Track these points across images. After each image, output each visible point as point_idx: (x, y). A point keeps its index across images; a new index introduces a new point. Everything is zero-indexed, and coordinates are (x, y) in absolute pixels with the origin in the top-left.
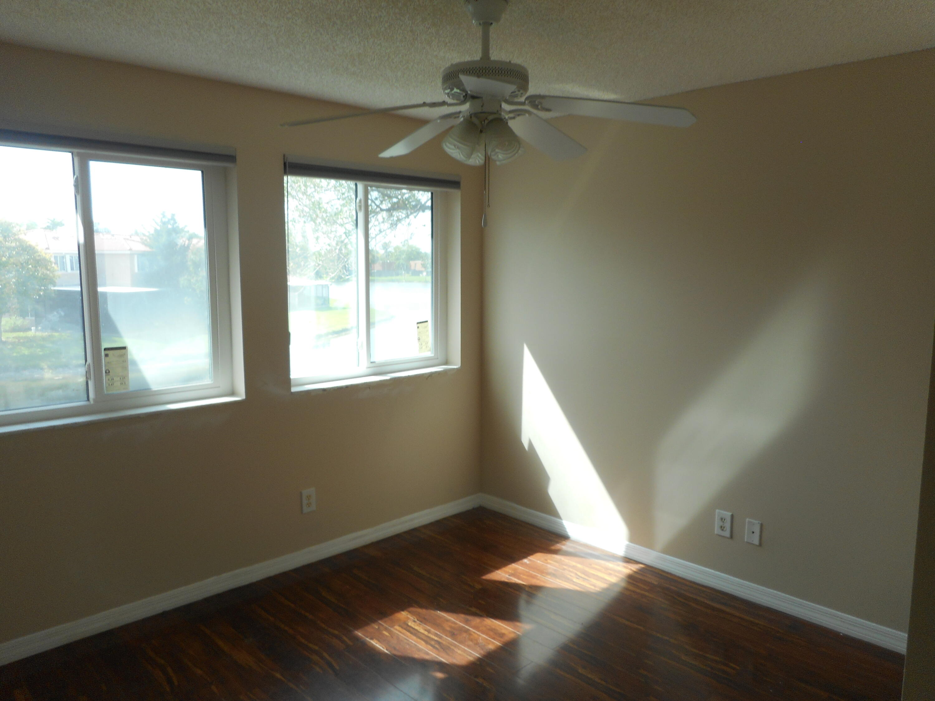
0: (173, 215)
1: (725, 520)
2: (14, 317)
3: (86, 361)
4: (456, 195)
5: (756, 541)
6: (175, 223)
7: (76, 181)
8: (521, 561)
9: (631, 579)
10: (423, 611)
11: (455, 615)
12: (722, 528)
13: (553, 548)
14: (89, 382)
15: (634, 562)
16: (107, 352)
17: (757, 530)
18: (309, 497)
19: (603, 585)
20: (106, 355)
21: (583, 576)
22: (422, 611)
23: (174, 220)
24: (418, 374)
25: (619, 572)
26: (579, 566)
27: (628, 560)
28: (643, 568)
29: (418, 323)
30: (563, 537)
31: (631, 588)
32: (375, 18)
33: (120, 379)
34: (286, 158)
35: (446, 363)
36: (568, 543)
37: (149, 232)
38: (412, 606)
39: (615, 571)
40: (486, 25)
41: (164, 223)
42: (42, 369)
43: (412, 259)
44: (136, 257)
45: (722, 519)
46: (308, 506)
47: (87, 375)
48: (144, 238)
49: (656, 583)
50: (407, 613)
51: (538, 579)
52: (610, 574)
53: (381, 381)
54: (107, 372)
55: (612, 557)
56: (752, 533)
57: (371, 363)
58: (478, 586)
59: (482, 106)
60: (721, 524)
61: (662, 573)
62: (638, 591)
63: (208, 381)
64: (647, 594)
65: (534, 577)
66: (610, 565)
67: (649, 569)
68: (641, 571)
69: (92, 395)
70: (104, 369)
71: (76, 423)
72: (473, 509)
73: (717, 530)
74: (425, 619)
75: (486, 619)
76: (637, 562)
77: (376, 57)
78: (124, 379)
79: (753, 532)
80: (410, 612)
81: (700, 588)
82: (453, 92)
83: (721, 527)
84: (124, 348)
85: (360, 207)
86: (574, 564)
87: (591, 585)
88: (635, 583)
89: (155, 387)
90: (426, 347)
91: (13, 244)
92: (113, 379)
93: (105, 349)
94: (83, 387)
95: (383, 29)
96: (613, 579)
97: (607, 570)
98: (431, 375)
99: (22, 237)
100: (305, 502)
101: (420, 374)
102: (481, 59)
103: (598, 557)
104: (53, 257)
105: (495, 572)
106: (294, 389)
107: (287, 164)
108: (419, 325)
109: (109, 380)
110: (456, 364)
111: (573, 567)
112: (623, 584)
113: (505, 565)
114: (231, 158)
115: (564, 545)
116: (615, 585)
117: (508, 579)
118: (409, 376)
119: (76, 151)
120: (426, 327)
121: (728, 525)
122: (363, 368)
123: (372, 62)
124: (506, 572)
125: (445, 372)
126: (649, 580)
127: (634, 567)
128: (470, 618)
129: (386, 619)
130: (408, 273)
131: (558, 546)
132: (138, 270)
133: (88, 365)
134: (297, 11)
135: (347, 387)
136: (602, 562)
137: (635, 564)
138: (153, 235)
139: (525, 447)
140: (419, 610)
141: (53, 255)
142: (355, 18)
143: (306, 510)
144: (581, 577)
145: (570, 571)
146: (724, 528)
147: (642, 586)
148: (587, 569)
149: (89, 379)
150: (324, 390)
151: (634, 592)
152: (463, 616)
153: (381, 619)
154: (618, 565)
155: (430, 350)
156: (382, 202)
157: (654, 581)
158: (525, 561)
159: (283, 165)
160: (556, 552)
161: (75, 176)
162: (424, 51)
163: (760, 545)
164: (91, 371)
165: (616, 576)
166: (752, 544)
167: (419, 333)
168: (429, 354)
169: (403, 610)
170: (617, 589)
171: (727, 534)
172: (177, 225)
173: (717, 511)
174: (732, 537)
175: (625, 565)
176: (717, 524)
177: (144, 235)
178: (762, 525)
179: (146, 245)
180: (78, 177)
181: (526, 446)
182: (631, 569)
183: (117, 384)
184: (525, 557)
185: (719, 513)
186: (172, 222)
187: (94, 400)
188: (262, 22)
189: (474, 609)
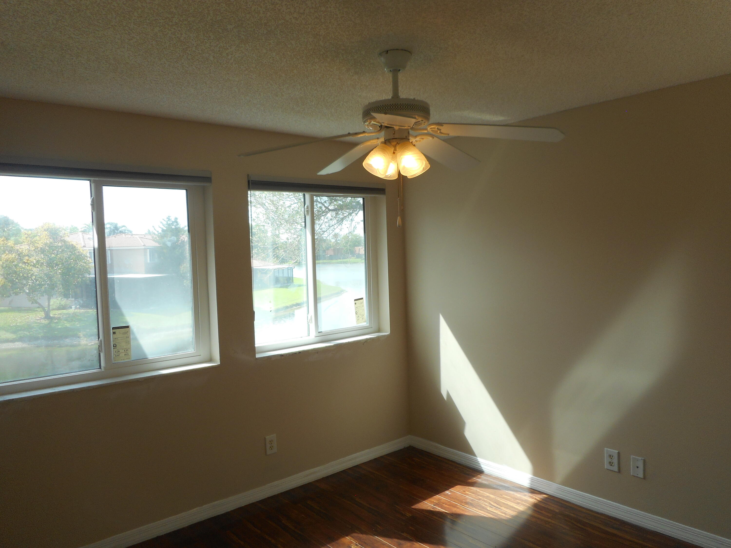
0: (176, 219)
1: (612, 456)
2: (60, 299)
3: (99, 338)
4: (383, 199)
5: (641, 475)
6: (178, 224)
7: (93, 201)
8: (443, 493)
9: (537, 507)
10: (364, 536)
11: (390, 540)
12: (611, 464)
13: (470, 481)
14: (101, 353)
15: (538, 492)
16: (114, 330)
17: (641, 464)
18: (271, 441)
19: (514, 513)
20: (114, 333)
21: (495, 505)
22: (362, 535)
23: (177, 222)
24: (356, 341)
25: (526, 501)
26: (492, 496)
27: (533, 491)
28: (546, 498)
29: (355, 300)
30: (479, 472)
31: (536, 515)
32: (310, 70)
33: (125, 351)
34: (249, 177)
35: (379, 331)
36: (483, 477)
37: (158, 232)
38: (355, 532)
39: (522, 500)
40: (395, 71)
41: (169, 225)
42: (79, 337)
43: (357, 246)
44: (148, 250)
45: (610, 456)
46: (270, 449)
47: (100, 348)
48: (155, 236)
49: (557, 511)
50: (350, 538)
51: (458, 508)
52: (518, 503)
53: (326, 347)
54: (115, 346)
55: (520, 488)
56: (636, 467)
57: (319, 332)
58: (409, 515)
59: (394, 134)
60: (610, 460)
61: (562, 502)
62: (543, 518)
63: (191, 351)
64: (550, 520)
65: (455, 506)
66: (518, 495)
67: (551, 499)
68: (545, 500)
69: (103, 364)
70: (112, 344)
71: (89, 387)
72: (405, 448)
73: (607, 466)
74: (365, 543)
75: (415, 543)
76: (541, 493)
77: (314, 99)
78: (127, 351)
79: (638, 467)
80: (353, 537)
81: (596, 515)
82: (371, 124)
83: (610, 462)
84: (128, 327)
85: (308, 211)
86: (488, 494)
87: (502, 513)
88: (540, 511)
89: (150, 357)
90: (363, 319)
91: (60, 244)
92: (119, 351)
93: (113, 328)
94: (96, 358)
95: (317, 78)
96: (521, 508)
97: (515, 499)
98: (366, 341)
99: (67, 239)
100: (268, 446)
101: (358, 340)
102: (392, 98)
103: (507, 488)
104: (89, 253)
105: (422, 503)
106: (258, 356)
107: (250, 181)
108: (356, 302)
109: (116, 352)
110: (387, 331)
111: (487, 497)
112: (530, 512)
113: (431, 496)
114: (208, 179)
115: (479, 478)
116: (522, 512)
117: (433, 508)
118: (349, 342)
119: (92, 179)
120: (362, 303)
121: (615, 461)
122: (313, 337)
123: (311, 103)
124: (431, 502)
125: (378, 338)
126: (552, 508)
127: (539, 497)
128: (402, 542)
129: (333, 543)
130: (353, 256)
131: (475, 479)
132: (150, 260)
133: (100, 341)
134: (252, 69)
135: (300, 353)
136: (512, 493)
137: (539, 494)
138: (160, 233)
139: (444, 398)
140: (361, 535)
141: (88, 252)
142: (295, 71)
143: (269, 452)
144: (494, 506)
145: (484, 501)
146: (612, 463)
147: (547, 514)
148: (499, 499)
149: (101, 351)
150: (282, 356)
151: (538, 518)
152: (396, 540)
153: (329, 543)
154: (525, 495)
155: (365, 321)
156: (330, 204)
157: (555, 508)
158: (447, 492)
159: (247, 183)
160: (472, 484)
161: (92, 198)
162: (351, 92)
163: (644, 478)
164: (102, 346)
165: (524, 505)
166: (638, 477)
167: (356, 308)
168: (365, 324)
169: (347, 536)
170: (525, 516)
171: (616, 468)
172: (179, 226)
173: (605, 449)
174: (619, 471)
175: (530, 495)
176: (606, 460)
177: (154, 234)
178: (644, 461)
179: (156, 242)
180: (94, 199)
181: (445, 396)
182: (536, 499)
183: (122, 355)
184: (447, 490)
185: (607, 450)
186: (175, 224)
187: (105, 368)
188: (226, 79)
189: (405, 535)
